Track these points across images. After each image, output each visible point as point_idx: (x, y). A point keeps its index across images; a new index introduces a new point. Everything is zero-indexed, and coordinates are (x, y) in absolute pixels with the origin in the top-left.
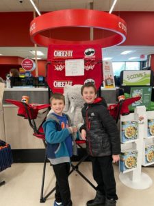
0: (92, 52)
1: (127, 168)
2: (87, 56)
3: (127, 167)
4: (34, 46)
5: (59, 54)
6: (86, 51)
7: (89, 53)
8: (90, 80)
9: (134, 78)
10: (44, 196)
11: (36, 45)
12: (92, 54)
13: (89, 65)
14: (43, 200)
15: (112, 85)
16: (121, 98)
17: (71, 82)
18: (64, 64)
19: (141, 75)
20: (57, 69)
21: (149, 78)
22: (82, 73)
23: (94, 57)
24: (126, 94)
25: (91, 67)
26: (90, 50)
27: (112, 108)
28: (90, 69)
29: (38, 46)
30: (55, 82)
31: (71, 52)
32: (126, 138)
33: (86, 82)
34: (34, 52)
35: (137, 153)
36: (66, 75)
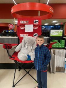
0: (37, 21)
2: (35, 23)
5: (22, 22)
6: (35, 21)
7: (36, 22)
8: (36, 34)
9: (55, 33)
10: (14, 84)
13: (35, 27)
17: (28, 35)
18: (24, 27)
19: (58, 32)
20: (21, 28)
21: (62, 33)
22: (32, 31)
23: (38, 23)
25: (37, 28)
28: (36, 29)
36: (25, 31)
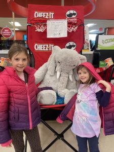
0: (74, 14)
4: (12, 17)
6: (68, 13)
8: (71, 43)
11: (13, 13)
12: (73, 16)
13: (72, 26)
18: (45, 25)
20: (39, 30)
25: (75, 29)
26: (72, 12)
28: (73, 31)
29: (15, 17)
30: (36, 45)
31: (53, 14)
33: (68, 45)
34: (12, 23)
36: (48, 37)
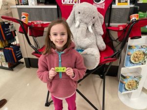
1: (126, 90)
3: (127, 88)
10: (49, 101)
14: (47, 104)
15: (126, 2)
16: (134, 17)
24: (140, 13)
27: (121, 28)
32: (131, 62)
35: (140, 78)
